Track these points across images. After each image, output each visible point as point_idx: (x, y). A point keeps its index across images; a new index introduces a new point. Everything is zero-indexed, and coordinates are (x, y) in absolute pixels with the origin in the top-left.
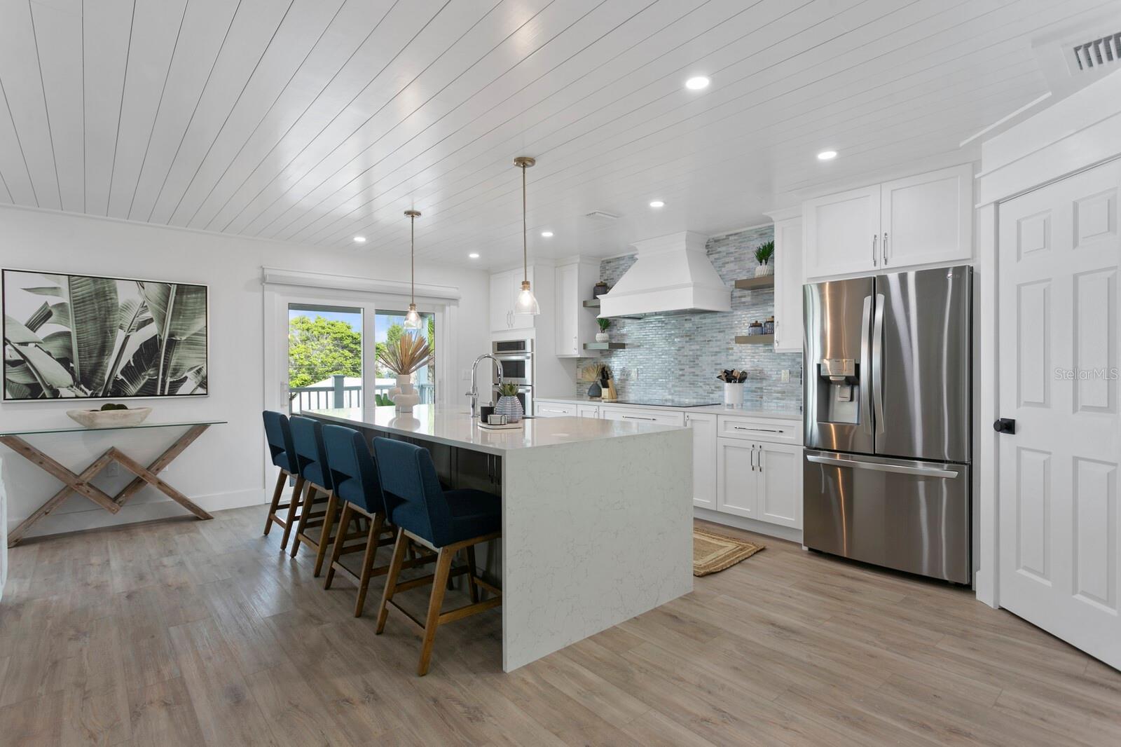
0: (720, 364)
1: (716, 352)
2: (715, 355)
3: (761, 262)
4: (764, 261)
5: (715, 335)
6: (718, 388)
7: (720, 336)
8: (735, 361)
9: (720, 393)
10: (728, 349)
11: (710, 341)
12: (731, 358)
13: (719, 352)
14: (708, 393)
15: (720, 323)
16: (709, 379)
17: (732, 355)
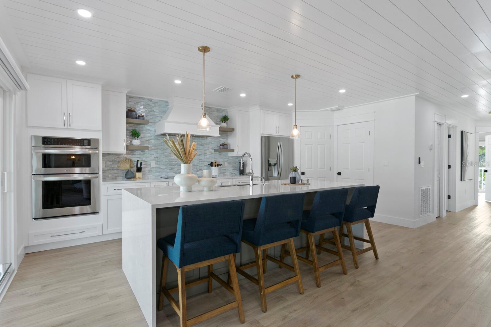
0: (201, 159)
1: (200, 154)
2: (199, 156)
3: (223, 122)
4: (224, 121)
5: (199, 147)
6: (200, 169)
7: (201, 148)
8: (208, 158)
9: (201, 172)
10: (205, 153)
11: (197, 149)
12: (206, 157)
13: (201, 154)
14: (196, 172)
15: (201, 142)
16: (196, 166)
17: (207, 156)
